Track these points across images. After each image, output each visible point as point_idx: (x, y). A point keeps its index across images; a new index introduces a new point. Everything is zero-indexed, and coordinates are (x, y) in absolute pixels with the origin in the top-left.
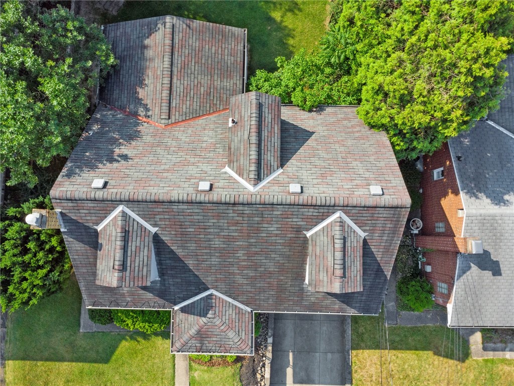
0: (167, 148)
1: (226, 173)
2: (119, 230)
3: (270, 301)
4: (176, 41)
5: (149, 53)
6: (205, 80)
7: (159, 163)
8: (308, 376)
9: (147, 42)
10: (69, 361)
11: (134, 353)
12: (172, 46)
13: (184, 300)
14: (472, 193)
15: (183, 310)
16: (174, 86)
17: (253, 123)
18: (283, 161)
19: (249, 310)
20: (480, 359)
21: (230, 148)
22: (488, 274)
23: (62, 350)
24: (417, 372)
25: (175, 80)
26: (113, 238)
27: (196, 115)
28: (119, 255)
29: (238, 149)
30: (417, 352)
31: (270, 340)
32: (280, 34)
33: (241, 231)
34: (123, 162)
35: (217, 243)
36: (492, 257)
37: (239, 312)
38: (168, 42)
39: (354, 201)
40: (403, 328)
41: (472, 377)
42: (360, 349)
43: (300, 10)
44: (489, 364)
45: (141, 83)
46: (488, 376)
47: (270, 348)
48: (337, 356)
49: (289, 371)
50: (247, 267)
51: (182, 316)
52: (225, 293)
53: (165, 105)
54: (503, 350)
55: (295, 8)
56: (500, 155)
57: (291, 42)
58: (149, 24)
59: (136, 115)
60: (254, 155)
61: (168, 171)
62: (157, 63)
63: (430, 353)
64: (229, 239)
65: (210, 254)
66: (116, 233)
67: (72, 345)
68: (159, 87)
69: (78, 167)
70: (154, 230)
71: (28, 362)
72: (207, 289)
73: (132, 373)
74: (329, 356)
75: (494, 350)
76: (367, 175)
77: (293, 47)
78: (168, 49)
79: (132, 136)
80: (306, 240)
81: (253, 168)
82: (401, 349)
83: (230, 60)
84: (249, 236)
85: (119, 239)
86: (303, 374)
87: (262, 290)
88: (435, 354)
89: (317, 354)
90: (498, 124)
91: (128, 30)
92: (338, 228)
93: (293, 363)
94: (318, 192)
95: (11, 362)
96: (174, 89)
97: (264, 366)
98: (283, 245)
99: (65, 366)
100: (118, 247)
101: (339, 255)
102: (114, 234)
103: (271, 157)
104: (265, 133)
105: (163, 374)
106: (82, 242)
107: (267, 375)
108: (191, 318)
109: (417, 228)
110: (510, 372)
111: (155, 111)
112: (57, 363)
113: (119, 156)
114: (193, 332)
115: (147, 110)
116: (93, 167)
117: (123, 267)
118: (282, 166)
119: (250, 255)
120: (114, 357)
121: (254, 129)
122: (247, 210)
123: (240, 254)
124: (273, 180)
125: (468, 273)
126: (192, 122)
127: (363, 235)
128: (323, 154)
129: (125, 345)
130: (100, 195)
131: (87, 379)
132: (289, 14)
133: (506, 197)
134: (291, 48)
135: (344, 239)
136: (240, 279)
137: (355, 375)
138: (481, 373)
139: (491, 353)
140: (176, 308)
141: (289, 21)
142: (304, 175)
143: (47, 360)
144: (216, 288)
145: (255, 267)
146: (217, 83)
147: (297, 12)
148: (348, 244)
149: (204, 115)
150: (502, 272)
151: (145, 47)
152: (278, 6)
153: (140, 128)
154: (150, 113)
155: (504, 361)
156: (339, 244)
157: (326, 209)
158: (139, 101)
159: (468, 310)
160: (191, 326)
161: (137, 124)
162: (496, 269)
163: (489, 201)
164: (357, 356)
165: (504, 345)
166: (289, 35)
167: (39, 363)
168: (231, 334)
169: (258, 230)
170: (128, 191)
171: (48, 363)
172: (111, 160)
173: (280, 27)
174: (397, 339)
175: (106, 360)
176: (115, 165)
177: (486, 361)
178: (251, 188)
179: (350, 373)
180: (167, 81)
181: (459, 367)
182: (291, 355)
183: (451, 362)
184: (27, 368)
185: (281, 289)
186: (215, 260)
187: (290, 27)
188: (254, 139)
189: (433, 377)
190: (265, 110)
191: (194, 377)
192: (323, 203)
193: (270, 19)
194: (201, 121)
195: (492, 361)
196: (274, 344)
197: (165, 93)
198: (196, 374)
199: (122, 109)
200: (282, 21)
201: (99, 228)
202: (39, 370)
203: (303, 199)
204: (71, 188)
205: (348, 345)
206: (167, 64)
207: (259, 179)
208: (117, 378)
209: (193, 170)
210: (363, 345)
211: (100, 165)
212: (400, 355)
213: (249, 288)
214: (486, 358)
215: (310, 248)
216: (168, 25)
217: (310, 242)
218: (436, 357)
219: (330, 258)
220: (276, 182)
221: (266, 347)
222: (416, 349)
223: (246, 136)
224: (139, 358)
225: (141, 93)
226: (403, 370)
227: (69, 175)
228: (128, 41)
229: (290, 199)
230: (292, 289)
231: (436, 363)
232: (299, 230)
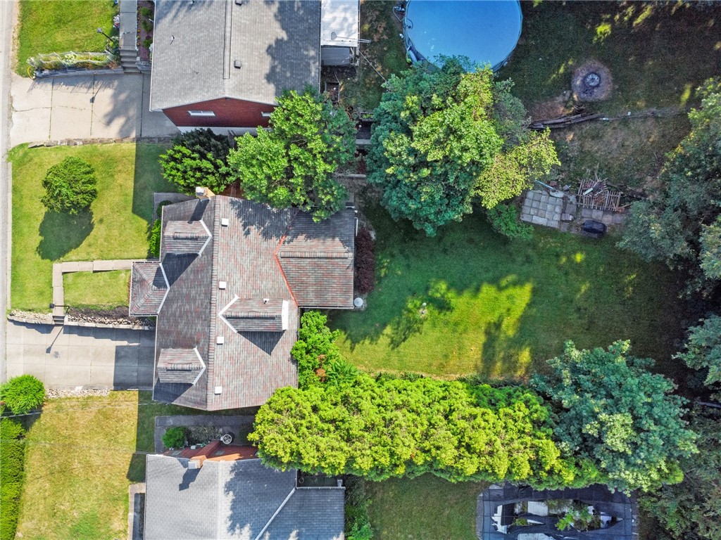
0: (256, 259)
1: (234, 297)
2: (197, 235)
3: (162, 327)
4: (336, 260)
5: (329, 241)
6: (311, 280)
7: (243, 254)
8: (121, 357)
9: (337, 239)
10: (134, 186)
11: (138, 230)
12: (332, 258)
13: (165, 270)
14: (234, 468)
15: (159, 269)
16: (305, 260)
17: (261, 314)
18: (244, 333)
19: (158, 313)
20: (129, 491)
21: (250, 299)
22: (180, 481)
23: (142, 181)
24: (120, 441)
25: (308, 260)
26: (193, 231)
27: (286, 274)
28: (182, 235)
29: (248, 305)
30: (135, 441)
31: (146, 328)
32: (372, 333)
33: (198, 307)
34: (243, 232)
35: (193, 292)
36: (191, 483)
37: (157, 306)
38: (335, 255)
39: (210, 376)
40: (153, 431)
41: (116, 484)
42: (139, 397)
43: (393, 349)
44: (125, 498)
45: (308, 237)
46: (116, 497)
47: (141, 328)
48: (135, 380)
49: (125, 343)
50: (180, 312)
51: (155, 269)
52: (168, 297)
53: (291, 254)
54: (135, 511)
55: (394, 345)
56: (266, 494)
57: (367, 342)
58: (349, 241)
59: (287, 234)
60: (241, 315)
61: (236, 260)
62: (322, 247)
63: (134, 451)
64: (194, 300)
65: (188, 288)
66: (196, 233)
67: (145, 188)
68: (304, 250)
69: (239, 207)
70: (200, 253)
71: (134, 159)
72: (170, 285)
73: (125, 229)
74: (136, 374)
75: (135, 503)
76: (232, 387)
77: (363, 343)
78: (330, 255)
79: (266, 235)
80: (193, 347)
81: (233, 314)
82: (138, 428)
83: (329, 296)
84: (196, 312)
85: (192, 235)
86: (123, 353)
87: (168, 320)
88: (134, 454)
89: (137, 365)
90: (292, 496)
91: (348, 226)
92: (196, 366)
93: (130, 346)
94: (218, 355)
95: (135, 147)
96: (302, 260)
97: (129, 324)
98: (191, 334)
99: (131, 184)
100: (187, 235)
101: (180, 367)
102: (196, 231)
103: (243, 325)
104: (256, 321)
105: (124, 251)
106: (196, 209)
107: (122, 326)
108: (153, 275)
109: (225, 440)
110: (119, 515)
111: (287, 247)
112: (133, 178)
113: (249, 229)
114: (145, 276)
115: (289, 242)
116: (239, 215)
117: (176, 238)
118: (238, 332)
119: (186, 312)
120: (136, 216)
121: (257, 314)
122: (208, 311)
123: (187, 307)
124: (228, 327)
125: (182, 466)
126: (280, 272)
127: (194, 383)
128: (250, 360)
129: (144, 224)
130: (217, 223)
131: (123, 199)
132: (389, 340)
133: (231, 493)
134: (361, 342)
135: (189, 370)
136: (175, 306)
137: (120, 392)
138: (118, 491)
139: (133, 501)
140: (161, 264)
141: (384, 341)
142: (232, 347)
143: (136, 171)
144: (170, 291)
145: (180, 316)
146: (311, 289)
147: (392, 346)
148: (187, 373)
149: (287, 280)
150: (182, 491)
151: (333, 237)
152: (395, 331)
153: (274, 239)
154: (286, 244)
155: (127, 511)
156: (186, 367)
157: (206, 358)
158: (296, 236)
159: (157, 468)
160: (148, 275)
161: (278, 236)
162: (183, 486)
163: (229, 480)
164: (134, 395)
165: (139, 511)
166: (372, 340)
167: (133, 166)
168: (142, 301)
169: (198, 318)
170: (220, 240)
171: (133, 172)
172: (245, 226)
173: (378, 333)
174: (145, 426)
175: (134, 211)
176: (241, 228)
177: (127, 495)
178: (220, 314)
179: (122, 389)
180: (307, 255)
181: (123, 474)
182: (137, 344)
183: (127, 467)
184: (131, 158)
185: (169, 333)
186: (185, 291)
187: (379, 342)
188: (251, 315)
189: (117, 453)
190: (271, 321)
191: (121, 273)
192: (210, 357)
193: (384, 326)
194: (281, 278)
195: (127, 501)
196: (144, 331)
197: (298, 254)
198: (123, 274)
199: (293, 224)
200: (383, 335)
201: (201, 221)
202: (129, 166)
203: (213, 345)
204: (222, 206)
205: (142, 388)
206: (319, 255)
207: (228, 318)
208: (122, 219)
209: (236, 276)
210: (142, 399)
211: (240, 219)
212: (133, 427)
213: (170, 312)
214: (129, 496)
215: (187, 350)
216: (346, 255)
217: (190, 350)
218: (131, 456)
219: (178, 362)
220: (226, 328)
221: (142, 325)
222: (137, 441)
223: (254, 310)
224: (135, 234)
225: (301, 237)
226: (123, 430)
227: (233, 203)
228: (340, 227)
229: (212, 337)
230: (168, 341)
231: (127, 456)
232: (198, 343)
